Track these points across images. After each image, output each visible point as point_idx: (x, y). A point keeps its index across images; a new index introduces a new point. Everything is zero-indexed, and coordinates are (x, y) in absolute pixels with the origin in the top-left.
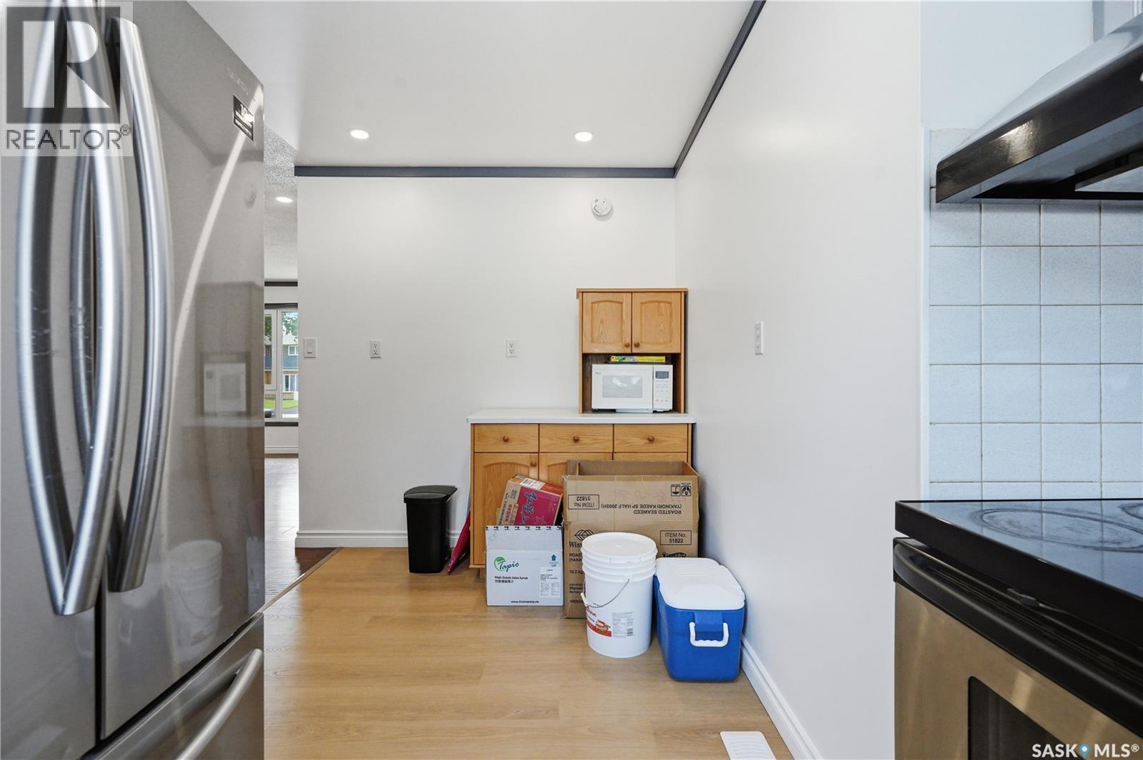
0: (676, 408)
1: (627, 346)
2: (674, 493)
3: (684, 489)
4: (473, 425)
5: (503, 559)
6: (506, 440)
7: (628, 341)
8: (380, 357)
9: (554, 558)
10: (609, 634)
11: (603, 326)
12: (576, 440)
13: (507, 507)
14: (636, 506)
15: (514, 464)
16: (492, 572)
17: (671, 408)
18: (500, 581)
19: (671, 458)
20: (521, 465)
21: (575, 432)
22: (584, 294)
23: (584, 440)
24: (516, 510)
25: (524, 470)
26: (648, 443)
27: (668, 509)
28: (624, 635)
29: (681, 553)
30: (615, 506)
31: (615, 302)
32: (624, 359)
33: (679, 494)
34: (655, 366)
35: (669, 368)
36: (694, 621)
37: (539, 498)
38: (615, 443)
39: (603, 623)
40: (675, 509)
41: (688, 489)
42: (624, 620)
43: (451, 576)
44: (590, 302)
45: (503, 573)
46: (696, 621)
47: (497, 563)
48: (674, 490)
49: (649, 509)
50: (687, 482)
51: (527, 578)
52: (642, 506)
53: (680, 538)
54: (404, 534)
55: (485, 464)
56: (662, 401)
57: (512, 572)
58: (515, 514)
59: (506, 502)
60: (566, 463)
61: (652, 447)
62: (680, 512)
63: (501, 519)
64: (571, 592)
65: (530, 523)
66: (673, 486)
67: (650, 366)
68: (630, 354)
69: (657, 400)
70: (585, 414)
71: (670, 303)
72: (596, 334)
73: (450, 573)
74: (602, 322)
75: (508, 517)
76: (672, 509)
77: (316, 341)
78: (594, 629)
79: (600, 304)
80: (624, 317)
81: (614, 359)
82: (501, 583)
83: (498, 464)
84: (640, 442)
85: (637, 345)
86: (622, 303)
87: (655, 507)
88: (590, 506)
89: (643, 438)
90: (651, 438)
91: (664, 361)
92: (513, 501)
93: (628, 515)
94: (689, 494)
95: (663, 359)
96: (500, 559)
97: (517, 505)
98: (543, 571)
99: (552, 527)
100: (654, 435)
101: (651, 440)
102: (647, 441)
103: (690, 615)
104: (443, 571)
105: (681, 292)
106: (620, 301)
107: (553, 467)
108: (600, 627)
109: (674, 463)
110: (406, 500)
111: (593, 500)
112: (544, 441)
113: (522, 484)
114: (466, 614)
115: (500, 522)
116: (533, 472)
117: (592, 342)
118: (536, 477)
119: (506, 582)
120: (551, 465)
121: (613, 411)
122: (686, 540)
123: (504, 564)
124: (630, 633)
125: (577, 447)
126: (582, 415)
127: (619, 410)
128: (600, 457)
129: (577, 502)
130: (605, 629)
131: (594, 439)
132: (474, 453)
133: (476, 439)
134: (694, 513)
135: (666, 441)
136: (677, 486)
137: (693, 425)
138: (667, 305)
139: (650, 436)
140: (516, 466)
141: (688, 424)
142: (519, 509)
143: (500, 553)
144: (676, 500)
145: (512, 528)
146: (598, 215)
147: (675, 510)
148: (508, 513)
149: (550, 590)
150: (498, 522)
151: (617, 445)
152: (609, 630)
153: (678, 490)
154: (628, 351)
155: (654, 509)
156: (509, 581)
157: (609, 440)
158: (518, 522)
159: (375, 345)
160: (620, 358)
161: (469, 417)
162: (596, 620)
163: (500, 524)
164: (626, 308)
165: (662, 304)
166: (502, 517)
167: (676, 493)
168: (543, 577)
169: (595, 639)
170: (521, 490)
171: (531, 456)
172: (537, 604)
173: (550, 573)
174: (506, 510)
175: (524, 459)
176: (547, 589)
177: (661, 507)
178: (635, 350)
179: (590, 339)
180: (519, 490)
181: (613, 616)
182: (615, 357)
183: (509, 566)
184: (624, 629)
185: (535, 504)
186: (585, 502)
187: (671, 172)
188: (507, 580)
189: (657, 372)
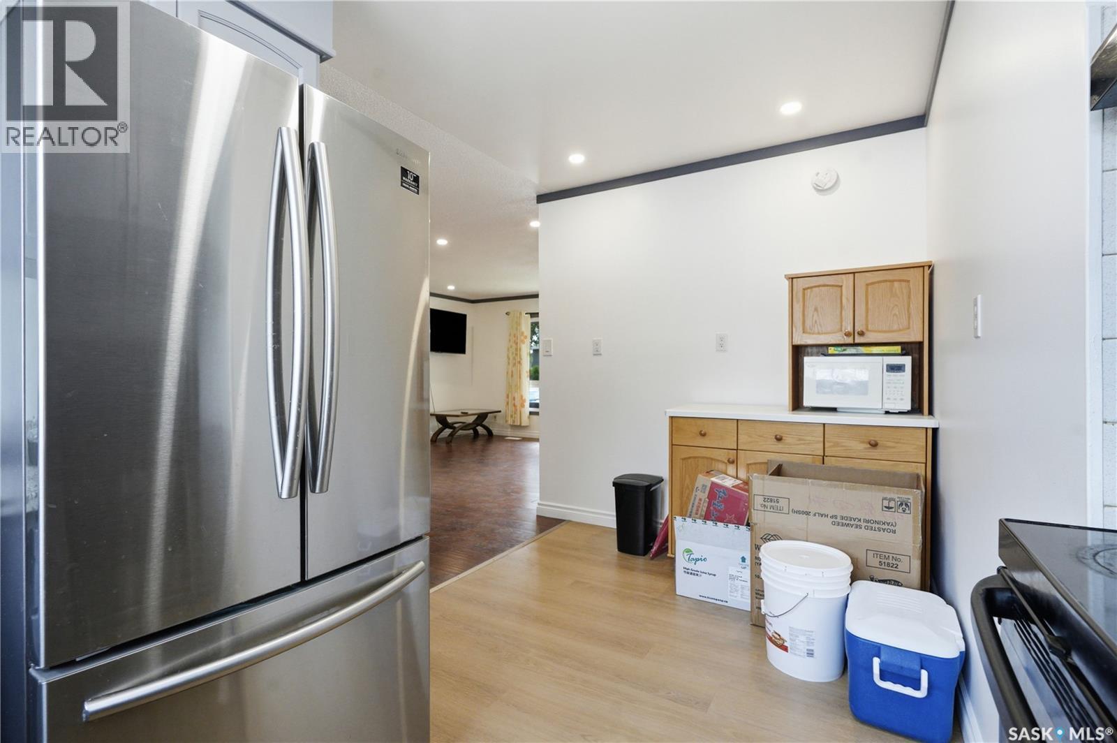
0: (916, 409)
1: (848, 335)
2: (886, 507)
3: (901, 504)
4: (672, 418)
5: (691, 551)
6: (703, 435)
7: (850, 329)
8: (600, 354)
9: (743, 559)
10: (785, 649)
11: (818, 315)
12: (779, 439)
13: (697, 501)
14: (835, 517)
15: (712, 459)
16: (681, 563)
17: (909, 408)
18: (688, 573)
19: (902, 469)
20: (718, 461)
21: (779, 431)
22: (794, 280)
23: (788, 439)
24: (706, 505)
25: (721, 467)
26: (870, 448)
27: (877, 526)
28: (802, 654)
29: (895, 581)
30: (808, 513)
31: (833, 286)
32: (844, 350)
33: (893, 510)
34: (885, 357)
35: (907, 361)
36: (879, 657)
37: (729, 495)
38: (826, 446)
39: (779, 636)
40: (886, 527)
41: (906, 505)
42: (803, 638)
43: (653, 562)
44: (801, 289)
45: (691, 566)
46: (882, 657)
47: (686, 554)
48: (886, 503)
49: (852, 522)
50: (907, 497)
51: (715, 575)
52: (842, 518)
53: (894, 562)
54: (613, 516)
55: (683, 456)
56: (895, 399)
57: (700, 566)
58: (705, 509)
59: (696, 495)
60: (766, 463)
61: (875, 453)
62: (894, 532)
63: (691, 512)
64: (756, 598)
65: (720, 519)
66: (884, 499)
67: (880, 358)
68: (854, 344)
69: (888, 399)
70: (794, 412)
71: (908, 281)
72: (808, 323)
73: (652, 559)
74: (816, 310)
75: (697, 510)
76: (884, 527)
77: (552, 342)
78: (770, 639)
79: (814, 289)
80: (844, 301)
81: (831, 350)
82: (689, 575)
83: (695, 458)
84: (859, 447)
85: (862, 334)
86: (841, 286)
87: (860, 520)
88: (779, 510)
89: (863, 442)
90: (873, 442)
91: (899, 352)
92: (704, 496)
93: (825, 525)
94: (907, 511)
95: (898, 349)
96: (688, 551)
97: (707, 500)
98: (733, 571)
99: (741, 527)
100: (876, 439)
101: (874, 445)
102: (869, 446)
103: (877, 649)
104: (646, 556)
105: (923, 267)
106: (840, 284)
107: (753, 466)
108: (776, 638)
109: (905, 474)
110: (615, 484)
111: (783, 503)
112: (742, 438)
113: (714, 479)
114: (654, 597)
115: (690, 515)
116: (731, 470)
117: (804, 332)
118: (735, 474)
119: (694, 574)
120: (750, 464)
121: (834, 410)
122: (903, 566)
123: (692, 556)
124: (810, 654)
125: (779, 446)
126: (791, 412)
127: (840, 408)
128: (808, 460)
129: (764, 503)
130: (781, 642)
131: (800, 440)
132: (672, 445)
133: (674, 432)
134: (915, 534)
135: (894, 447)
136: (890, 500)
137: (935, 431)
138: (904, 284)
139: (873, 439)
140: (713, 462)
141: (927, 428)
142: (709, 504)
143: (689, 545)
144: (888, 517)
145: (699, 521)
146: (820, 190)
147: (890, 528)
148: (698, 507)
149: (740, 593)
150: (688, 515)
151: (830, 447)
152: (786, 644)
153: (892, 504)
154: (850, 340)
155: (859, 523)
156: (697, 575)
157: (818, 442)
158: (707, 517)
159: (597, 344)
160: (839, 349)
161: (668, 410)
162: (772, 631)
163: (690, 517)
164: (847, 292)
165: (896, 284)
166: (692, 510)
167: (889, 508)
168: (732, 578)
169: (773, 651)
170: (711, 485)
171: (729, 453)
172: (726, 604)
173: (739, 574)
174: (696, 503)
175: (722, 455)
176: (737, 591)
177: (868, 521)
178: (858, 340)
179: (801, 329)
180: (709, 485)
181: (790, 630)
182: (833, 348)
183: (697, 560)
184: (803, 648)
185: (725, 501)
186: (773, 504)
187: (919, 121)
188: (694, 573)
189: (887, 365)
